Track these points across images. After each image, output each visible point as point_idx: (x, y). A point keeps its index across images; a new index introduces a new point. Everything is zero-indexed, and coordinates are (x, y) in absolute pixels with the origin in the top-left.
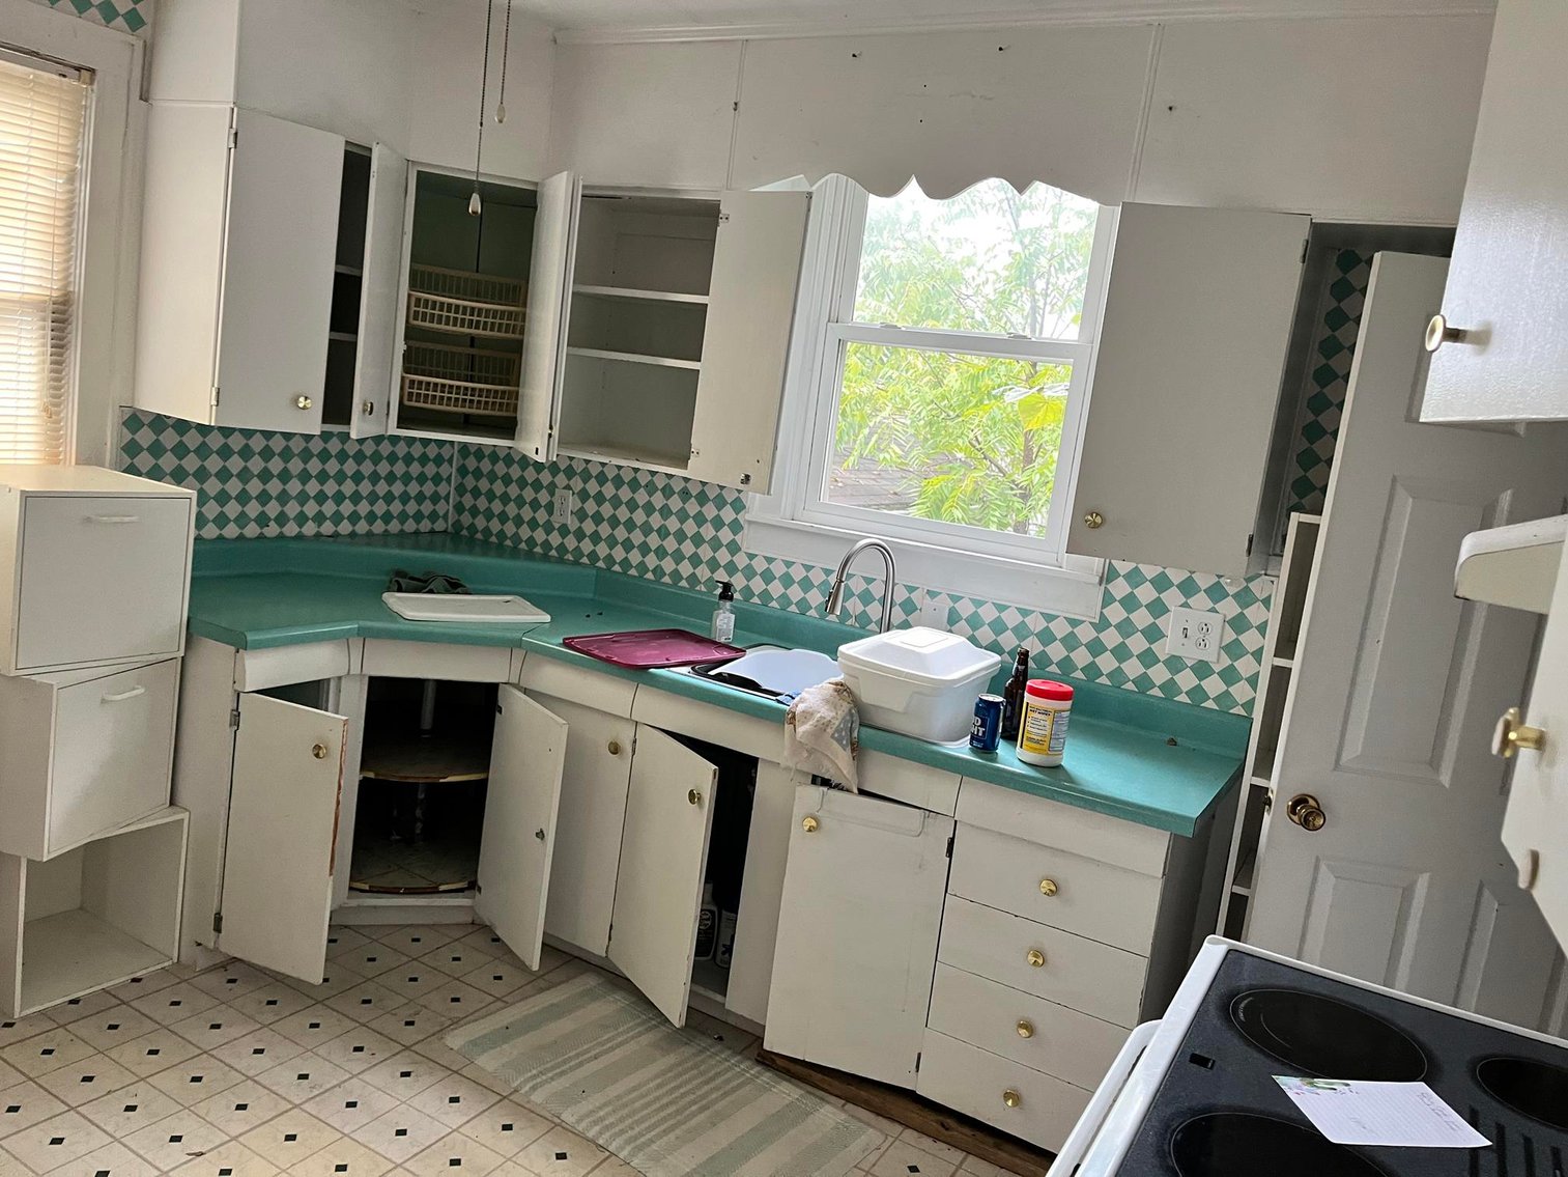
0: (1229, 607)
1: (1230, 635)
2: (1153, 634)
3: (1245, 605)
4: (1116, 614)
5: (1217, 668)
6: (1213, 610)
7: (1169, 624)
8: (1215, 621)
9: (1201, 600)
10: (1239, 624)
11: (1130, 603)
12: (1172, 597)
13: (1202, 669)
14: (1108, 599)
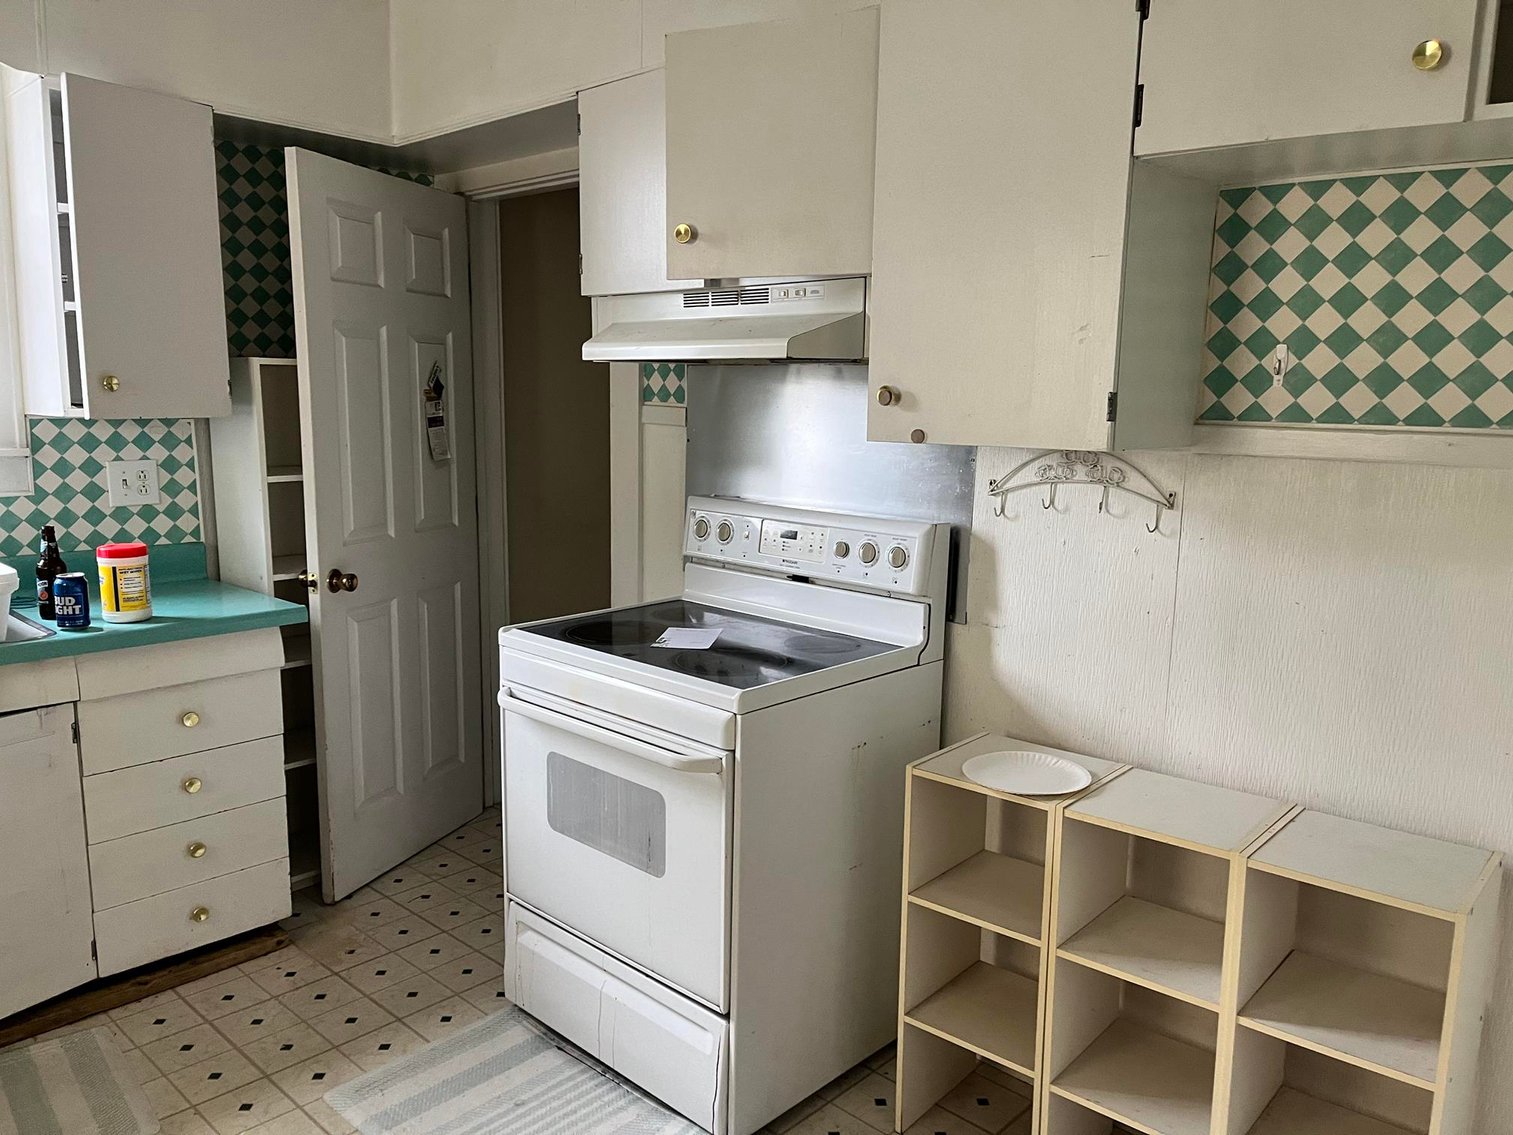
0: (158, 453)
1: (166, 477)
2: (94, 492)
3: (171, 448)
4: (50, 481)
5: (161, 508)
6: (145, 458)
7: (108, 478)
8: (150, 467)
9: (131, 451)
10: (170, 465)
11: (62, 468)
12: (103, 454)
13: (148, 513)
14: (38, 469)
